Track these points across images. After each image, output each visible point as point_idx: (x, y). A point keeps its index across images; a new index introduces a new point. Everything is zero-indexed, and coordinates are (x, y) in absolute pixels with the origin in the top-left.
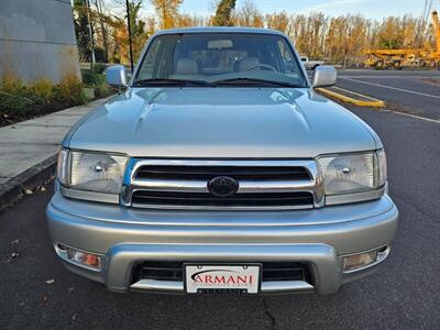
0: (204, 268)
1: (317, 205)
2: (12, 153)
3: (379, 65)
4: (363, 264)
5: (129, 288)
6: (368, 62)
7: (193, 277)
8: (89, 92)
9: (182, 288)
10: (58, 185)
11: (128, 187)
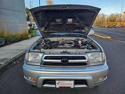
0: (60, 81)
1: (88, 66)
2: (10, 53)
3: (109, 26)
4: (100, 81)
5: (42, 86)
6: (106, 26)
7: (58, 83)
8: (30, 36)
9: (55, 86)
10: (25, 61)
11: (42, 61)
